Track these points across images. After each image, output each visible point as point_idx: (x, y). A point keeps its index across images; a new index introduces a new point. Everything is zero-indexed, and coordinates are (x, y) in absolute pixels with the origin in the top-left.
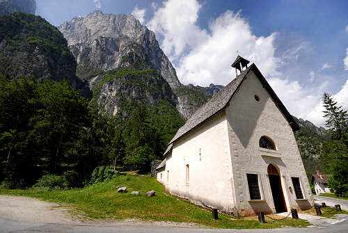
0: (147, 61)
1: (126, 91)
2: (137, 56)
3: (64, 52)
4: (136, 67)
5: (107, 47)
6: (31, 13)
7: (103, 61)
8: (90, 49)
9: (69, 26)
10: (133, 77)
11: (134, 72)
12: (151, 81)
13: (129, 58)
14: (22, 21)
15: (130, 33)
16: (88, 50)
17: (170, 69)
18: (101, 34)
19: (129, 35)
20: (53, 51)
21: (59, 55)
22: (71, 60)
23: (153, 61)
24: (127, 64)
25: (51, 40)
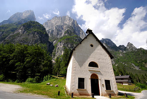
0: (74, 32)
1: (66, 45)
2: (70, 31)
3: (45, 33)
4: (70, 35)
5: (59, 29)
6: (34, 21)
7: (58, 34)
8: (53, 30)
9: (46, 23)
10: (69, 39)
11: (69, 37)
12: (76, 40)
13: (67, 32)
14: (31, 24)
15: (67, 22)
16: (53, 31)
17: (84, 34)
18: (57, 24)
19: (67, 23)
20: (41, 33)
21: (43, 34)
22: (47, 35)
23: (77, 32)
24: (67, 34)
25: (40, 29)
